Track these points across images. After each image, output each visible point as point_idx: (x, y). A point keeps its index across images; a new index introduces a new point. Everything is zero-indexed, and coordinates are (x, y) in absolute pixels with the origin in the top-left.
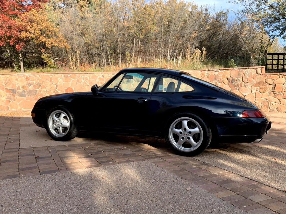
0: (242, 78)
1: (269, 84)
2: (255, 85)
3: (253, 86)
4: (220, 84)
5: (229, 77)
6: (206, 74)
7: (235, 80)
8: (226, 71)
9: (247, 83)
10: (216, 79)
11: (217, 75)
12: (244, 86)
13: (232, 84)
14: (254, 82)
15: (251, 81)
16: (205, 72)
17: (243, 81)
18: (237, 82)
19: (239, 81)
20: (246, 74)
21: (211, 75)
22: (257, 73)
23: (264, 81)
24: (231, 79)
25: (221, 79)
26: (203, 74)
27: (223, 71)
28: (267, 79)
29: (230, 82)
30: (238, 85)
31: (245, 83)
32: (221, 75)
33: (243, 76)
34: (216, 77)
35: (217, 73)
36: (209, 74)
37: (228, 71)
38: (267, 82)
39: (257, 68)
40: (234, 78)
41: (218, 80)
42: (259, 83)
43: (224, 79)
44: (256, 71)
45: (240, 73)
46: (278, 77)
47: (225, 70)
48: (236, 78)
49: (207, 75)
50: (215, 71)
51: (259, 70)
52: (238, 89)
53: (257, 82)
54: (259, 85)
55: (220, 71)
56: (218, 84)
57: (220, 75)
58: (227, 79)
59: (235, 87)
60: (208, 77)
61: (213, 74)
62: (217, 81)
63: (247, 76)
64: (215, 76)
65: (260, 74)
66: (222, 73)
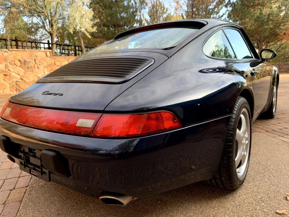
0: (34, 60)
1: (58, 66)
2: (46, 67)
3: (45, 68)
4: (11, 66)
5: (21, 59)
7: (27, 62)
8: (17, 52)
9: (39, 64)
10: (6, 61)
11: (7, 56)
12: (37, 68)
13: (25, 66)
14: (45, 64)
15: (43, 63)
17: (35, 63)
18: (30, 64)
19: (32, 63)
20: (38, 56)
22: (47, 56)
23: (54, 63)
24: (23, 60)
25: (12, 61)
27: (13, 52)
28: (55, 62)
29: (23, 64)
30: (31, 67)
31: (37, 65)
32: (12, 56)
33: (35, 58)
34: (6, 59)
35: (6, 54)
37: (19, 53)
38: (56, 64)
39: (46, 52)
40: (27, 60)
41: (9, 61)
42: (50, 65)
43: (16, 61)
44: (46, 54)
45: (32, 55)
46: (63, 60)
47: (15, 51)
48: (29, 60)
50: (4, 51)
51: (48, 54)
52: (31, 71)
53: (48, 64)
54: (50, 66)
55: (9, 52)
56: (9, 66)
57: (10, 57)
58: (19, 61)
59: (28, 69)
61: (2, 55)
62: (7, 63)
63: (39, 58)
64: (5, 57)
65: (50, 57)
66: (13, 54)
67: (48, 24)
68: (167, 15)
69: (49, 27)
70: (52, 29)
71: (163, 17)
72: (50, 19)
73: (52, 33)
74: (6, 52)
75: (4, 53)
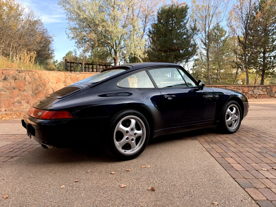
6: (69, 75)
8: (85, 74)
10: (77, 80)
16: (68, 74)
21: (73, 76)
26: (66, 76)
27: (83, 74)
32: (82, 77)
34: (78, 79)
35: (78, 76)
36: (72, 76)
37: (87, 75)
49: (70, 77)
55: (80, 74)
60: (71, 78)
61: (75, 76)
66: (82, 76)
67: (113, 52)
68: (226, 37)
69: (114, 54)
70: (116, 56)
71: (221, 40)
72: (115, 49)
73: (115, 59)
74: (78, 74)
75: (77, 75)
